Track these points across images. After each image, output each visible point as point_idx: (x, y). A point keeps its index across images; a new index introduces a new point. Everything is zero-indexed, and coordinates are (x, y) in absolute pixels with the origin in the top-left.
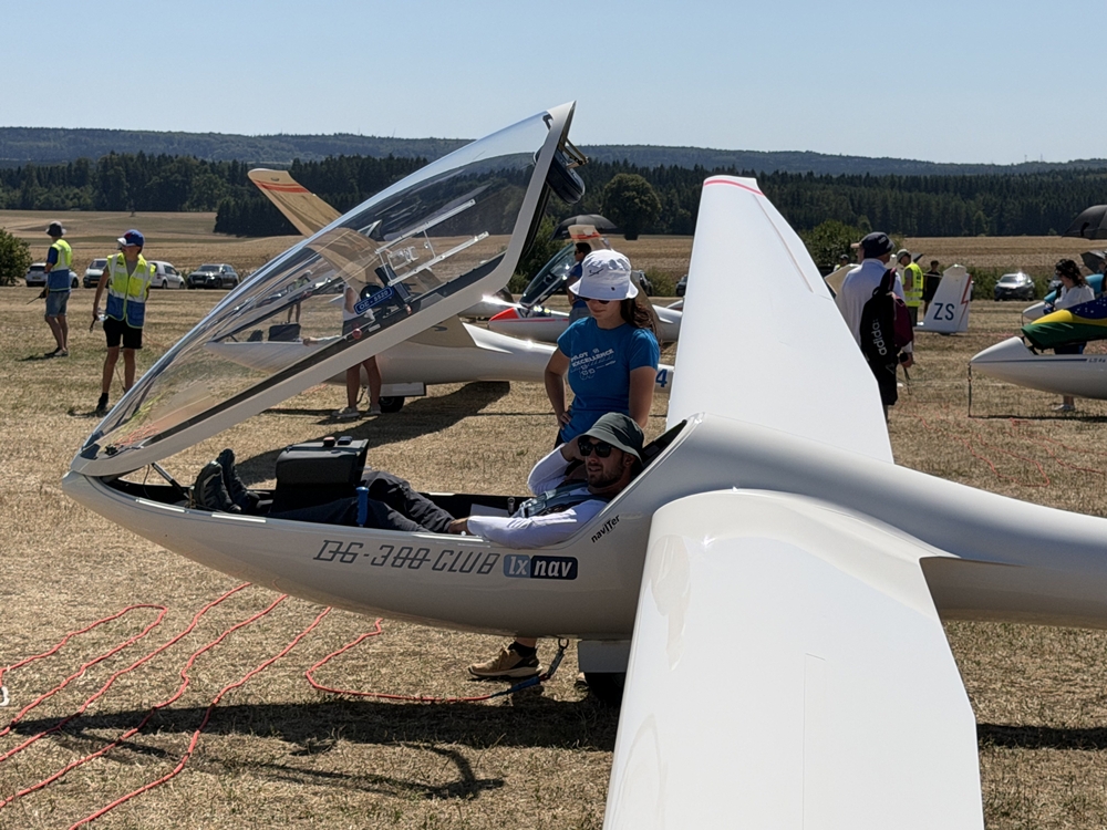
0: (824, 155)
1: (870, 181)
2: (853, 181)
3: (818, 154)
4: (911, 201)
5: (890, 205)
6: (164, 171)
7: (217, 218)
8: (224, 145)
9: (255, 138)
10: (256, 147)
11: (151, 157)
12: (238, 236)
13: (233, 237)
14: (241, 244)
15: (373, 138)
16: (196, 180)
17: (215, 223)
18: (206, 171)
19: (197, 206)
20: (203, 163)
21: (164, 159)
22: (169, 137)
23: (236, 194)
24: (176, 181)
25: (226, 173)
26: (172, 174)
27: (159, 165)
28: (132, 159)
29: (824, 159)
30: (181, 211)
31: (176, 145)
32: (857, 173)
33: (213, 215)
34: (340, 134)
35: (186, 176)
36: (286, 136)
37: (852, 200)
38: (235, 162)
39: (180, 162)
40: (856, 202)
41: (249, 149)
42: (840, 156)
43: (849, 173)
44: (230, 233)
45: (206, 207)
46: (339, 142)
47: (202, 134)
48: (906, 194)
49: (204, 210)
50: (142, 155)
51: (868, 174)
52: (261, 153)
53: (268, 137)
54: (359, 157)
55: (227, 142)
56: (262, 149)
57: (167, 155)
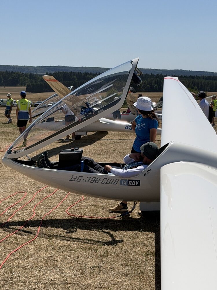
0: (185, 71)
1: (197, 77)
2: (193, 77)
3: (184, 70)
4: (208, 82)
5: (203, 84)
6: (13, 76)
8: (28, 69)
9: (36, 67)
10: (36, 69)
11: (9, 72)
12: (32, 93)
13: (30, 93)
14: (33, 95)
15: (67, 67)
16: (21, 78)
17: (26, 89)
18: (23, 76)
19: (21, 85)
20: (23, 74)
21: (12, 73)
22: (14, 67)
23: (31, 82)
24: (16, 78)
25: (29, 76)
26: (15, 77)
27: (11, 74)
28: (4, 73)
29: (185, 72)
30: (17, 86)
31: (15, 69)
32: (194, 75)
33: (25, 87)
34: (58, 66)
35: (18, 77)
36: (44, 66)
37: (193, 83)
38: (31, 73)
39: (17, 73)
40: (194, 83)
41: (34, 70)
42: (189, 71)
43: (192, 75)
44: (30, 92)
45: (23, 85)
46: (58, 68)
47: (22, 66)
48: (207, 81)
49: (23, 86)
50: (7, 72)
51: (197, 75)
52: (38, 71)
53: (39, 67)
54: (63, 72)
55: (29, 68)
56: (38, 70)
57: (13, 71)
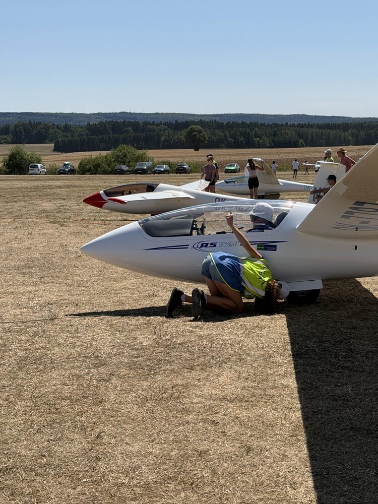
6: (38, 128)
7: (54, 146)
11: (34, 123)
13: (60, 153)
16: (50, 131)
17: (54, 147)
18: (54, 128)
20: (54, 124)
21: (38, 123)
25: (62, 129)
26: (41, 129)
34: (122, 112)
35: (46, 130)
36: (101, 113)
38: (66, 124)
39: (45, 124)
41: (87, 119)
45: (52, 142)
47: (69, 114)
50: (30, 122)
53: (94, 114)
56: (91, 119)
